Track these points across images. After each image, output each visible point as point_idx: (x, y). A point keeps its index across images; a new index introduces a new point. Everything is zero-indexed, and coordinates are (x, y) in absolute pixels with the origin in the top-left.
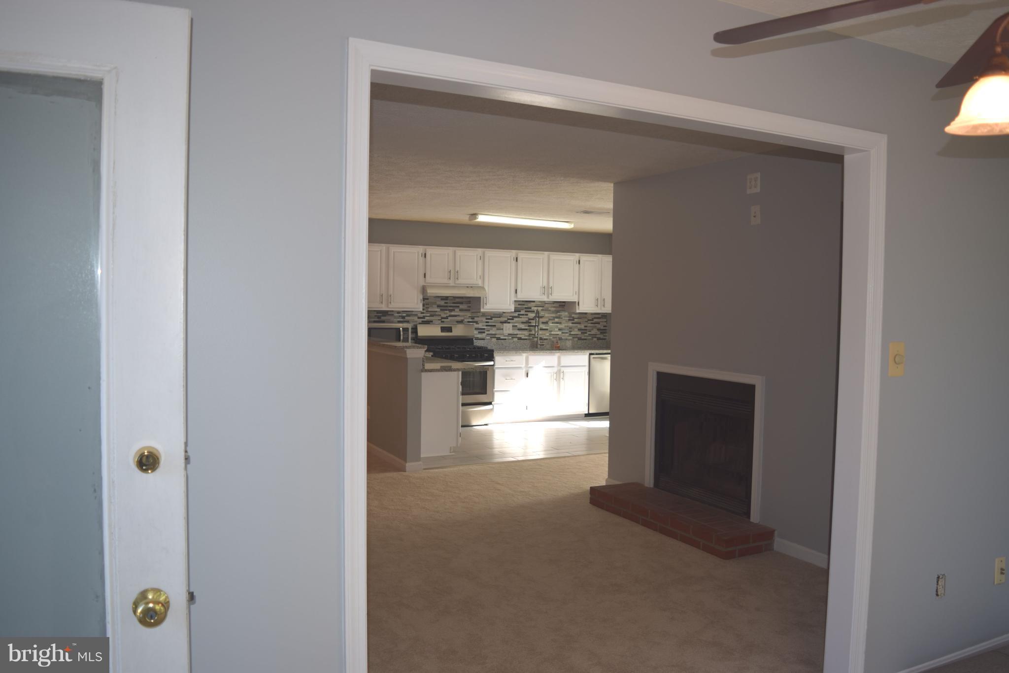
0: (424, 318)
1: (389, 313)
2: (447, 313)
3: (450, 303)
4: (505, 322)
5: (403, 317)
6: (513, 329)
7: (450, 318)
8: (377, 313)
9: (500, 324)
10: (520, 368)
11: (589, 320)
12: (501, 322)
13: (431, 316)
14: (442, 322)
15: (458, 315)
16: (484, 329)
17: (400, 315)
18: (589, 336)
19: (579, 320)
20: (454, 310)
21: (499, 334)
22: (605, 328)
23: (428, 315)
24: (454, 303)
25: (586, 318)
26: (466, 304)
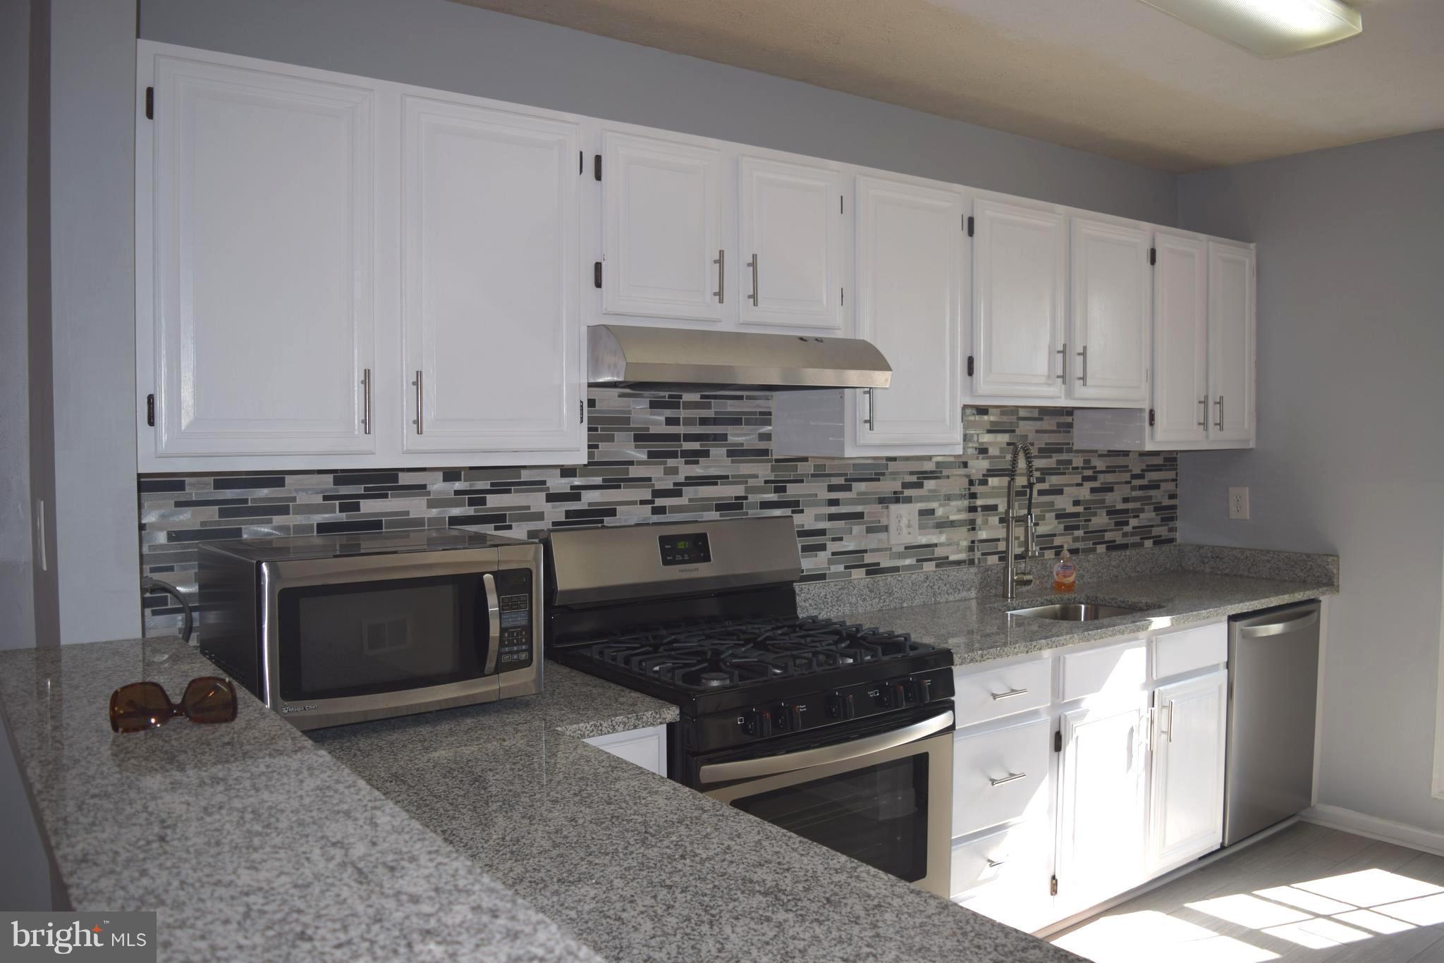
0: (577, 497)
1: (404, 479)
2: (674, 471)
3: (689, 422)
4: (897, 498)
5: (477, 499)
6: (922, 527)
7: (689, 492)
9: (878, 508)
10: (1035, 713)
11: (1134, 477)
12: (882, 501)
13: (610, 484)
14: (658, 511)
15: (727, 477)
16: (822, 532)
17: (458, 485)
18: (1133, 534)
19: (1110, 478)
20: (705, 454)
21: (873, 550)
22: (1172, 502)
23: (598, 480)
24: (704, 421)
25: (1125, 468)
26: (748, 422)
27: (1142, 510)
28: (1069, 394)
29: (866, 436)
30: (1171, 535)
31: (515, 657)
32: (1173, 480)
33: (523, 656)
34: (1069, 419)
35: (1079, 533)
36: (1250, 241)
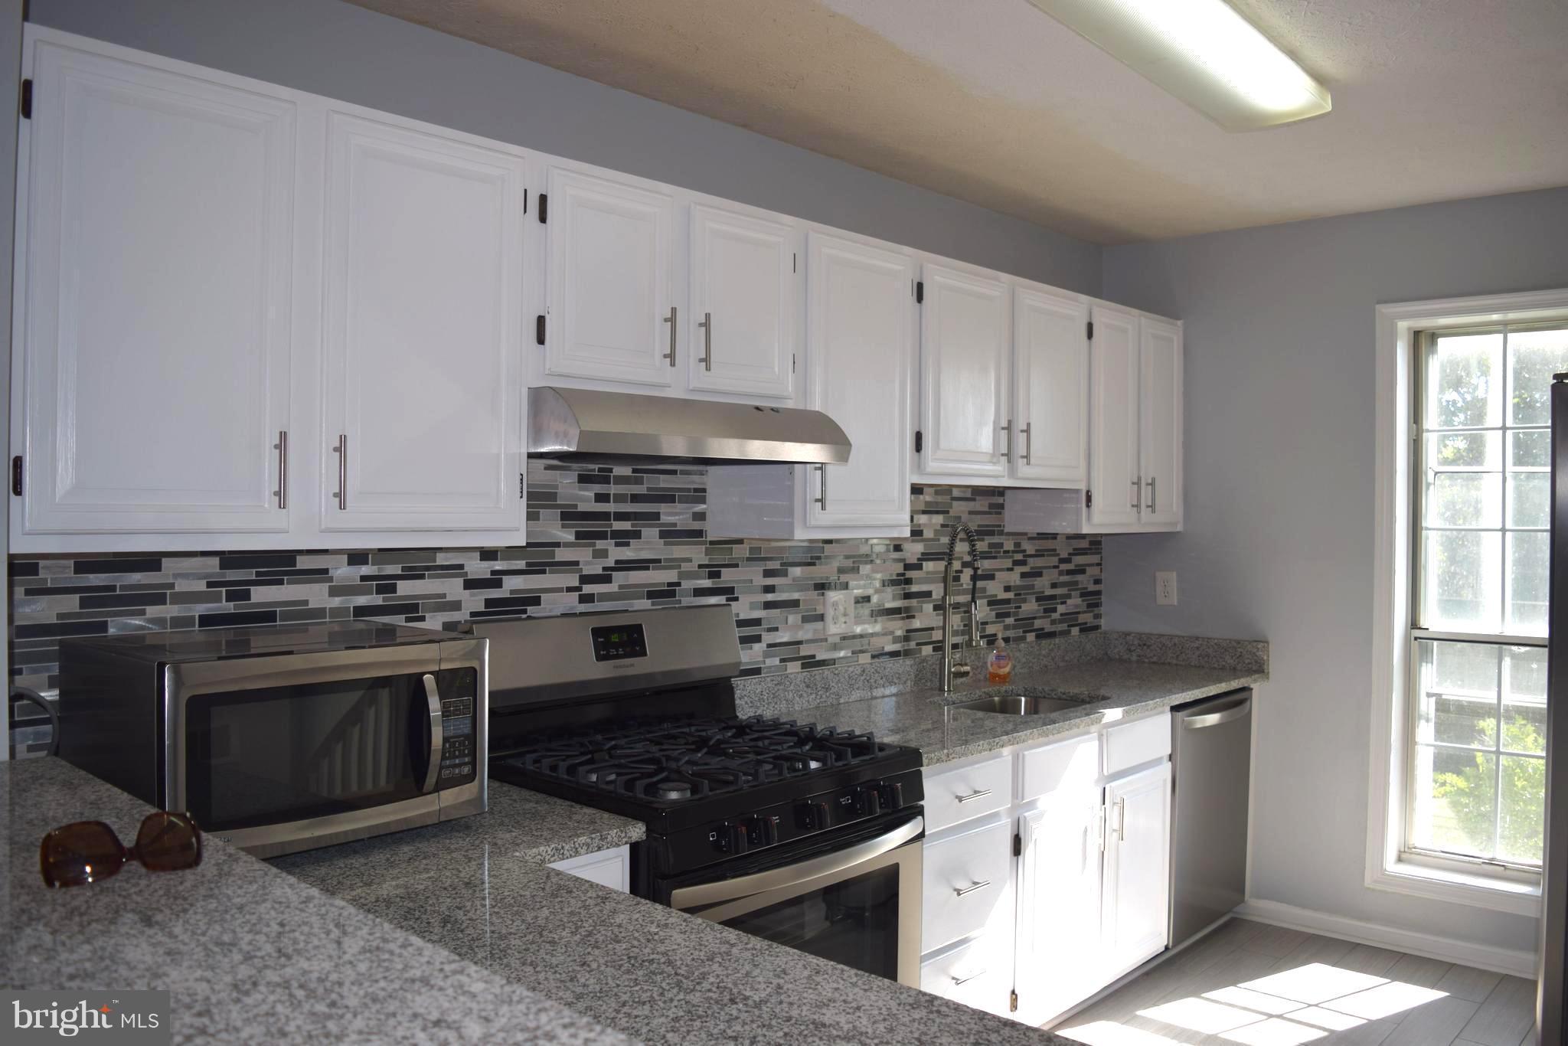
0: (498, 584)
1: (302, 563)
2: (603, 554)
3: (620, 498)
4: (833, 585)
5: (386, 586)
6: (857, 615)
7: (619, 578)
8: (226, 566)
9: (813, 594)
10: (994, 816)
11: (1062, 561)
12: (817, 587)
13: (533, 569)
14: (586, 599)
15: (659, 561)
16: (757, 622)
17: (365, 570)
18: (1061, 621)
19: (1038, 562)
20: (637, 535)
21: (809, 641)
22: (1096, 588)
23: (521, 564)
24: (635, 498)
25: (1053, 552)
26: (685, 500)
27: (1069, 596)
29: (817, 516)
30: (1096, 622)
31: (457, 771)
32: (1099, 564)
33: (466, 770)
34: (1000, 500)
35: (1010, 621)
36: (1178, 318)
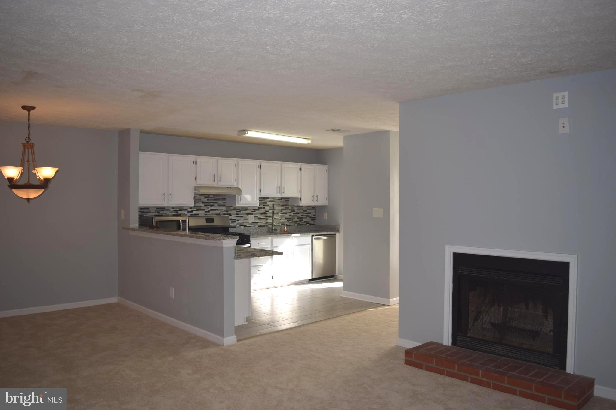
0: (192, 212)
1: (166, 208)
2: (209, 208)
3: (211, 200)
4: (250, 214)
5: (177, 212)
6: (255, 219)
7: (211, 212)
8: (157, 209)
9: (246, 215)
11: (304, 211)
12: (247, 214)
13: (197, 210)
14: (205, 214)
15: (217, 209)
16: (235, 219)
17: (174, 210)
18: (304, 222)
19: (298, 211)
20: (214, 205)
21: (245, 223)
22: (314, 216)
23: (196, 209)
24: (213, 200)
25: (302, 209)
26: (222, 200)
27: (306, 218)
28: (281, 195)
29: (240, 202)
30: (314, 223)
32: (314, 212)
34: (288, 200)
35: (291, 222)
36: (326, 164)
